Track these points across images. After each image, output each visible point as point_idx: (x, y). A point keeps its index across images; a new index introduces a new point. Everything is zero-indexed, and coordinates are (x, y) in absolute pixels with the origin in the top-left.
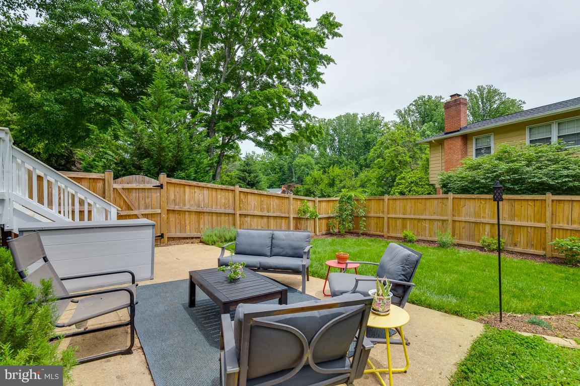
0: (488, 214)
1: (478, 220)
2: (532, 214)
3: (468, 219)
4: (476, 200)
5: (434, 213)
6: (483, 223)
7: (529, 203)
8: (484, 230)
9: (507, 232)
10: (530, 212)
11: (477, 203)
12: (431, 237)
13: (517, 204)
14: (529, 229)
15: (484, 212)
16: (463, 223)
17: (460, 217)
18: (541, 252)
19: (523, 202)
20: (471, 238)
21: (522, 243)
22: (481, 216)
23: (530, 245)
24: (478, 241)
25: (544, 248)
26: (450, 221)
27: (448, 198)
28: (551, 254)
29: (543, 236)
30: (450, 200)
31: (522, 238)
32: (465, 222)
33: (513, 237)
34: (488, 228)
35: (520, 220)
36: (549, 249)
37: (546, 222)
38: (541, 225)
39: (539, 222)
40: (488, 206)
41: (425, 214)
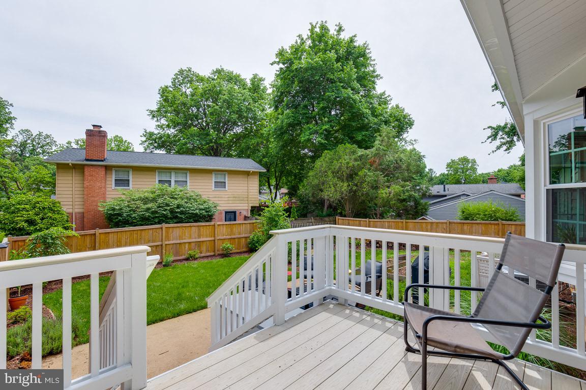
0: (187, 236)
3: (175, 242)
6: (184, 243)
8: (185, 248)
9: (197, 246)
10: (208, 233)
11: (181, 229)
13: (202, 229)
14: (207, 242)
15: (185, 235)
17: (170, 241)
18: (212, 254)
20: (177, 254)
21: (204, 251)
22: (183, 238)
23: (208, 251)
24: (182, 256)
25: (214, 251)
26: (164, 245)
27: (162, 228)
28: (217, 253)
29: (213, 244)
30: (164, 229)
31: (204, 248)
32: (173, 244)
33: (200, 248)
34: (187, 246)
35: (203, 238)
36: (216, 251)
37: (214, 237)
38: (213, 239)
39: (211, 237)
40: (187, 231)
41: (140, 242)
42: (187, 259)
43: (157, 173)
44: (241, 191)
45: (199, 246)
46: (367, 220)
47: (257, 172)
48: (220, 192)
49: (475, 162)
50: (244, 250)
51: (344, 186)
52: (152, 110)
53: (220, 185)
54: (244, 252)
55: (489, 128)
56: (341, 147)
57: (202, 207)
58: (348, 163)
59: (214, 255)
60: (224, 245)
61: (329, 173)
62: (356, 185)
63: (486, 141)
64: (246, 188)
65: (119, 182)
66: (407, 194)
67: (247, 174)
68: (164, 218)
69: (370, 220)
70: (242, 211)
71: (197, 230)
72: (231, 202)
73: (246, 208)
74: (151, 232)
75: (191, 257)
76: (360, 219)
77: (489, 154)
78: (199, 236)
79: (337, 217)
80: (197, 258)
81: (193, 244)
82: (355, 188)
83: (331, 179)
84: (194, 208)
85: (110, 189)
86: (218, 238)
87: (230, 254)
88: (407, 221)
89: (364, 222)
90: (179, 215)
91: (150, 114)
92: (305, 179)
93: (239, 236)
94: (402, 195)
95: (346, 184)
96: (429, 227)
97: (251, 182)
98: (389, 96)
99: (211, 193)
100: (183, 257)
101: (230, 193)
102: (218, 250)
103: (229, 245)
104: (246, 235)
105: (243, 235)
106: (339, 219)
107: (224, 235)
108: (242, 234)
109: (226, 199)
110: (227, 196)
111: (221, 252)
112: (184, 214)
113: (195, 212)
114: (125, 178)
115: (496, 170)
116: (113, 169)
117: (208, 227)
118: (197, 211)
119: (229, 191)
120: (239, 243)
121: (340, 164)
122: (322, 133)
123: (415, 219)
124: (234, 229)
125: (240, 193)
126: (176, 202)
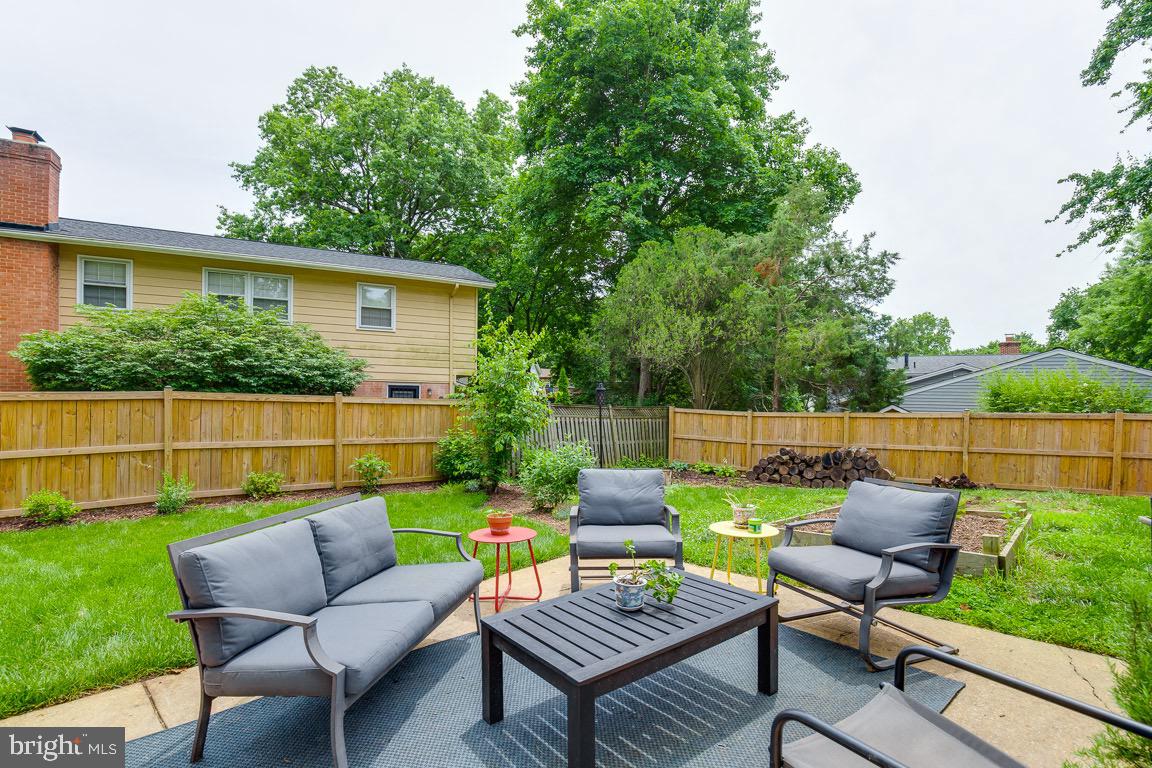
0: (248, 431)
1: (231, 444)
2: (316, 426)
3: (207, 444)
4: (225, 404)
5: (118, 437)
6: (238, 448)
7: (313, 408)
8: (241, 463)
9: (280, 459)
10: (314, 423)
11: (227, 410)
12: (109, 496)
13: (295, 410)
14: (312, 449)
15: (241, 426)
16: (197, 454)
17: (189, 440)
18: (328, 484)
19: (304, 406)
20: (214, 481)
21: (302, 475)
22: (235, 435)
23: (313, 475)
24: (229, 486)
25: (333, 478)
26: (168, 452)
27: (162, 400)
28: (341, 483)
29: (330, 458)
30: (168, 405)
31: (302, 468)
32: (201, 450)
33: (290, 467)
34: (247, 457)
35: (299, 437)
36: (339, 476)
37: (334, 436)
38: (329, 442)
39: (325, 437)
40: (247, 416)
41: (87, 440)
42: (245, 496)
43: (204, 277)
44: (432, 335)
45: (287, 461)
46: (749, 413)
47: (473, 289)
48: (376, 336)
49: (947, 325)
50: (425, 477)
51: (694, 326)
52: (243, 163)
53: (377, 316)
54: (422, 484)
55: (1072, 178)
56: (683, 235)
57: (314, 362)
58: (703, 270)
59: (333, 489)
60: (362, 460)
61: (656, 297)
62: (723, 325)
63: (1057, 217)
64: (446, 329)
65: (93, 293)
66: (858, 343)
67: (447, 291)
68: (197, 382)
69: (757, 414)
70: (434, 387)
71: (279, 418)
72: (403, 362)
73: (445, 379)
74: (124, 409)
75: (257, 490)
76: (730, 413)
77: (1058, 256)
78: (287, 432)
79: (671, 408)
80: (274, 494)
81: (267, 455)
82: (719, 333)
83: (659, 310)
84: (288, 363)
85: (70, 312)
86: (346, 441)
87: (381, 486)
88: (854, 415)
89: (740, 420)
90: (239, 377)
91: (237, 173)
92: (594, 316)
93: (409, 440)
94: (845, 345)
95: (699, 320)
96: (913, 430)
97: (457, 315)
98: (804, 121)
99: (348, 337)
100: (235, 490)
101: (403, 340)
102: (345, 476)
103: (377, 462)
104: (430, 438)
105: (422, 438)
106: (675, 412)
107: (362, 435)
108: (418, 435)
109: (392, 354)
110: (396, 347)
111: (354, 481)
112: (254, 374)
113: (288, 372)
114: (115, 282)
115: (986, 345)
116: (78, 256)
117: (314, 408)
118: (296, 371)
119: (398, 333)
120: (409, 460)
121: (681, 275)
122: (639, 203)
123: (876, 410)
124: (395, 420)
125: (425, 342)
126: (235, 341)
